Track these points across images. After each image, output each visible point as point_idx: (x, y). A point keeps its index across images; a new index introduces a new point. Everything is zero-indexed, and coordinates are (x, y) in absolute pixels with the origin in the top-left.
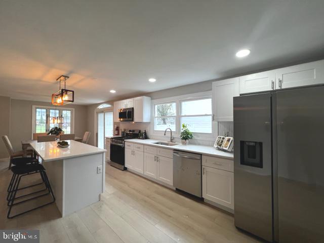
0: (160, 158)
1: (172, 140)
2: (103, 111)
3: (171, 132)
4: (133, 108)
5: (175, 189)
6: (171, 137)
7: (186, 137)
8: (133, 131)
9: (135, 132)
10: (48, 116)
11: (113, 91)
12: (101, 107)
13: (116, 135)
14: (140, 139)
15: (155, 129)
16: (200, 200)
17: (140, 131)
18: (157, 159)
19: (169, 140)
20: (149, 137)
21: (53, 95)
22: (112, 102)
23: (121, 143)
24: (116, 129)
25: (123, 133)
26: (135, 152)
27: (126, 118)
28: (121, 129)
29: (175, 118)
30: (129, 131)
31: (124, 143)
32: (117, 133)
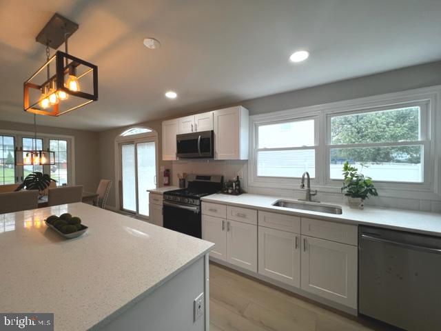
0: (311, 241)
1: (310, 196)
3: (309, 179)
4: (212, 132)
5: (356, 316)
6: (309, 191)
7: (360, 191)
8: (208, 178)
9: (212, 180)
10: (19, 150)
11: (171, 95)
12: (126, 133)
14: (228, 193)
15: (259, 174)
17: (222, 177)
18: (301, 243)
19: (304, 195)
20: (246, 190)
21: (26, 85)
22: (157, 121)
23: (192, 205)
24: (164, 174)
25: (183, 182)
26: (232, 224)
27: (197, 151)
28: (178, 175)
29: (314, 150)
30: (198, 177)
31: (200, 205)
32: (167, 182)
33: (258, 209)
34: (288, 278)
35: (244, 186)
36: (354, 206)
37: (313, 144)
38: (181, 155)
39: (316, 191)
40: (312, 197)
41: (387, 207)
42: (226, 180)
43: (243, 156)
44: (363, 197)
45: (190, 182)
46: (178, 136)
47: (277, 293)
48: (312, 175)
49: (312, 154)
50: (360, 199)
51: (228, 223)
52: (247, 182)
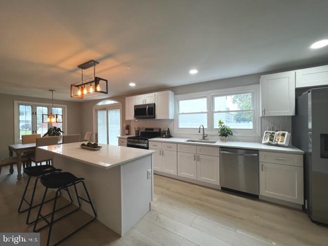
1: (204, 138)
2: (106, 108)
3: (203, 129)
4: (154, 104)
5: (220, 189)
6: (204, 134)
7: (225, 133)
8: (153, 129)
9: (155, 131)
10: (34, 114)
11: (132, 85)
13: (127, 134)
14: (163, 137)
15: (180, 126)
17: (160, 129)
18: (197, 158)
19: (201, 137)
20: (173, 135)
21: (71, 85)
22: (122, 98)
23: (143, 143)
24: (126, 128)
25: (137, 132)
26: (165, 152)
27: (146, 115)
28: (135, 128)
29: (206, 114)
30: (146, 129)
31: (148, 143)
32: (127, 133)
33: (177, 143)
34: (190, 176)
35: (172, 133)
36: (222, 140)
37: (206, 111)
38: (137, 116)
39: (207, 135)
40: (206, 138)
41: (238, 141)
42: (162, 130)
43: (171, 117)
44: (226, 136)
45: (141, 132)
46: (135, 106)
47: (186, 184)
48: (206, 127)
49: (206, 115)
50: (224, 137)
51: (163, 152)
52: (173, 131)
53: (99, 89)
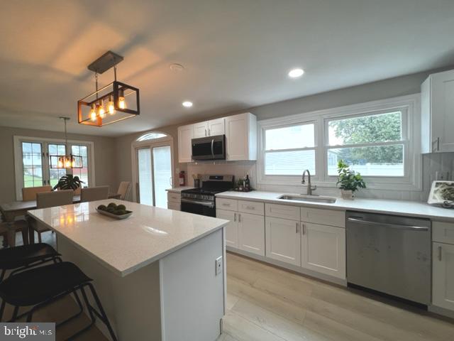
0: (309, 226)
1: (310, 192)
2: (150, 145)
3: (309, 176)
4: (224, 135)
5: (346, 286)
6: (310, 186)
7: (351, 185)
8: (221, 177)
9: (225, 180)
10: (45, 155)
11: (188, 104)
12: (142, 138)
13: (181, 185)
14: (238, 191)
15: (267, 172)
16: (419, 308)
17: (234, 177)
18: (301, 229)
19: (305, 191)
20: (255, 187)
21: (80, 103)
22: (172, 128)
23: (207, 201)
24: (180, 175)
25: (197, 181)
26: (243, 216)
27: (211, 154)
28: (193, 175)
29: (314, 151)
30: (212, 177)
31: (215, 201)
32: (182, 183)
33: (265, 202)
34: (290, 259)
35: (253, 183)
36: (346, 197)
37: (313, 146)
38: (197, 157)
39: (316, 186)
40: (313, 191)
41: (375, 198)
42: (237, 179)
43: (252, 157)
44: (354, 189)
45: (203, 182)
47: (281, 272)
48: (313, 173)
49: (312, 153)
50: (351, 191)
51: (240, 215)
52: (256, 181)
53: (122, 105)
